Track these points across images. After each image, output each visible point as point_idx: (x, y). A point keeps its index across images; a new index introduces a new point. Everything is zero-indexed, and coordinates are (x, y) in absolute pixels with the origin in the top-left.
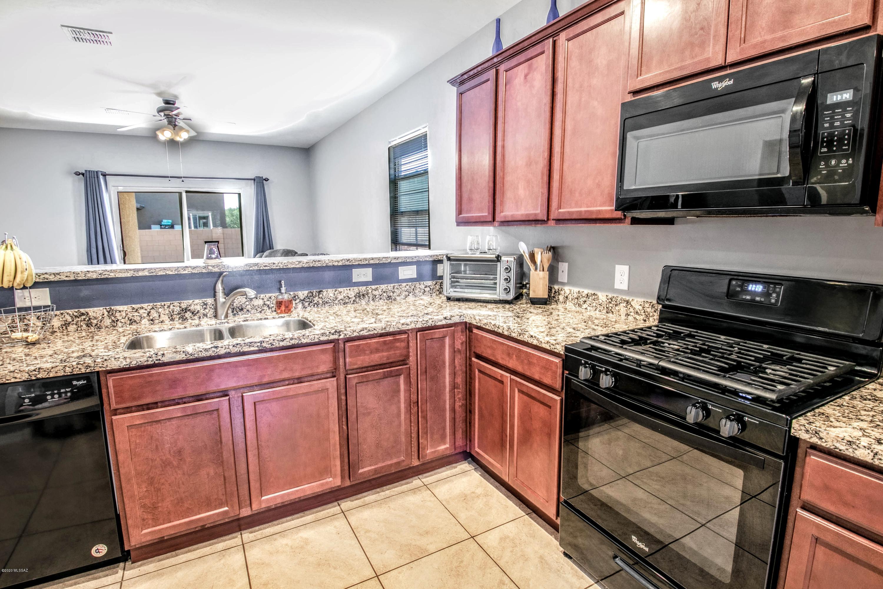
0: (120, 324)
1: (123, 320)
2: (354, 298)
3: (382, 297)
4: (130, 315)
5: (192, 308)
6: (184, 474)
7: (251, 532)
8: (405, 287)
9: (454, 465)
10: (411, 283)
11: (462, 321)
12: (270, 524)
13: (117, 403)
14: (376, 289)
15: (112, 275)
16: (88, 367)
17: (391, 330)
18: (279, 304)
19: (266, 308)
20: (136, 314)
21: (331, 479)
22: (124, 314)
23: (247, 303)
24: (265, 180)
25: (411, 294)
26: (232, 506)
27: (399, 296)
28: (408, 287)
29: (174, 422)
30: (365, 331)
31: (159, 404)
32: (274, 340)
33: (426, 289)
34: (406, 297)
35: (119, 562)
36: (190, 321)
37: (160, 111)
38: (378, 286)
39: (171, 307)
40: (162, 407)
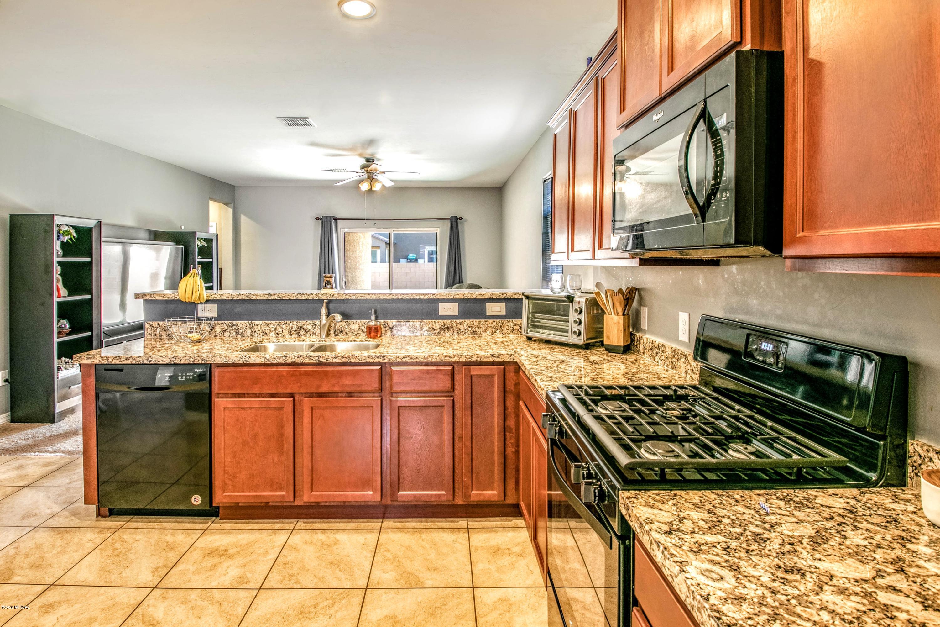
0: (256, 335)
1: (258, 332)
2: (439, 330)
3: (466, 331)
4: (263, 329)
5: (305, 327)
6: (256, 455)
7: (305, 523)
8: (492, 323)
9: (511, 518)
10: (498, 320)
11: (512, 360)
12: (322, 520)
13: (219, 389)
14: (461, 323)
15: (254, 298)
16: (203, 359)
17: (433, 360)
18: (369, 329)
19: (360, 332)
20: (267, 328)
21: (371, 493)
22: (259, 328)
23: (346, 327)
24: (459, 219)
25: (498, 331)
26: (288, 492)
27: (485, 331)
28: (495, 324)
29: (253, 411)
30: (408, 358)
31: (246, 395)
32: (329, 356)
33: (515, 327)
34: (493, 333)
35: (213, 516)
36: (303, 337)
37: (363, 167)
38: (463, 320)
39: (291, 325)
40: (247, 398)
